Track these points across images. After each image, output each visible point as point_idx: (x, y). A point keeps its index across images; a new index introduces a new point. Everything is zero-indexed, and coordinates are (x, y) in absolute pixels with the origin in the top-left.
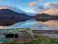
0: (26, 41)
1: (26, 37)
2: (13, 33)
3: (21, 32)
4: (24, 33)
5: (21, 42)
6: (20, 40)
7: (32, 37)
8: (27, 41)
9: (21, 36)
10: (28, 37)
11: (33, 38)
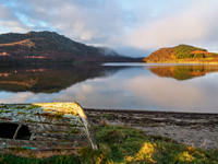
0: (59, 150)
1: (58, 137)
2: (14, 120)
3: (43, 119)
4: (54, 121)
5: (39, 156)
6: (33, 145)
7: (84, 138)
8: (63, 153)
9: (41, 134)
10: (66, 138)
11: (88, 143)
